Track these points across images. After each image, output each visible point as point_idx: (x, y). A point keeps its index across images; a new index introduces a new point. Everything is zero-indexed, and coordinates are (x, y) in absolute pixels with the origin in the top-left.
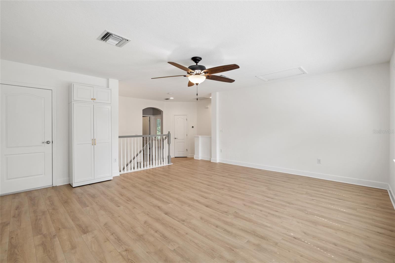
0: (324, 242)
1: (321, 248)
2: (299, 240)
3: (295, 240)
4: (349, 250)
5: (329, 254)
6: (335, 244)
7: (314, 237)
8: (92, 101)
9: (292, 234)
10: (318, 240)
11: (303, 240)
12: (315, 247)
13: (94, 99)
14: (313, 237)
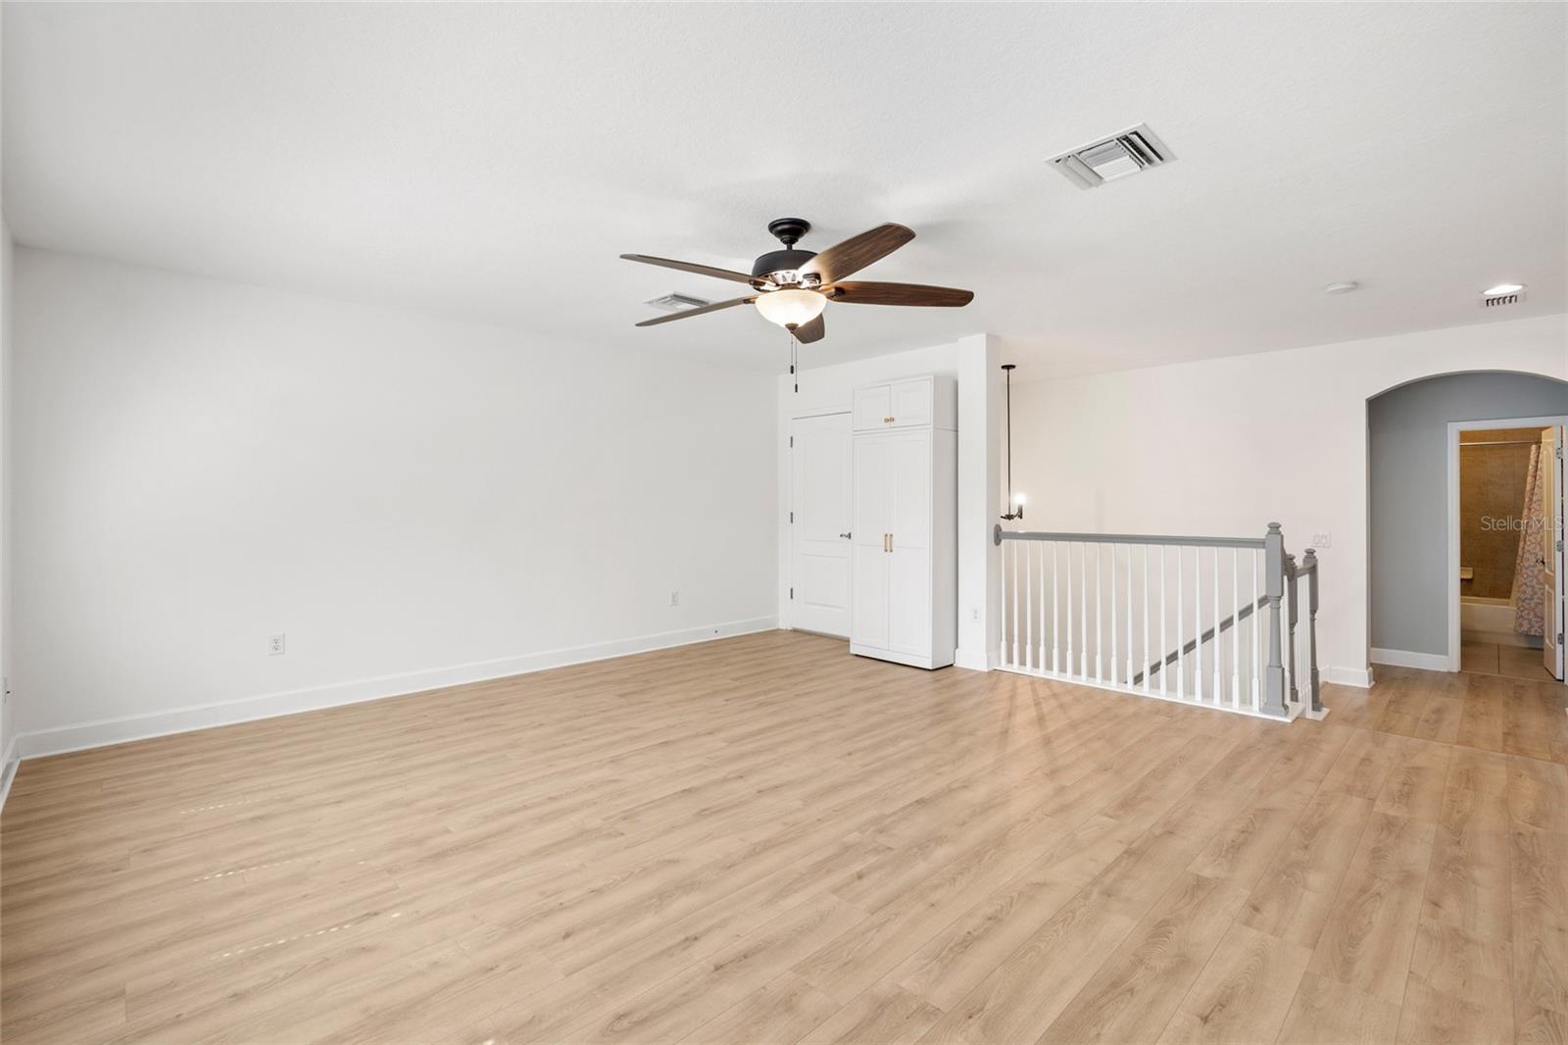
0: (281, 974)
1: (276, 950)
2: (357, 919)
3: (365, 912)
4: (178, 1016)
5: (240, 951)
6: (238, 997)
7: (325, 963)
8: (888, 425)
9: (396, 915)
10: (305, 966)
11: (347, 927)
12: (295, 938)
13: (892, 420)
14: (327, 959)
